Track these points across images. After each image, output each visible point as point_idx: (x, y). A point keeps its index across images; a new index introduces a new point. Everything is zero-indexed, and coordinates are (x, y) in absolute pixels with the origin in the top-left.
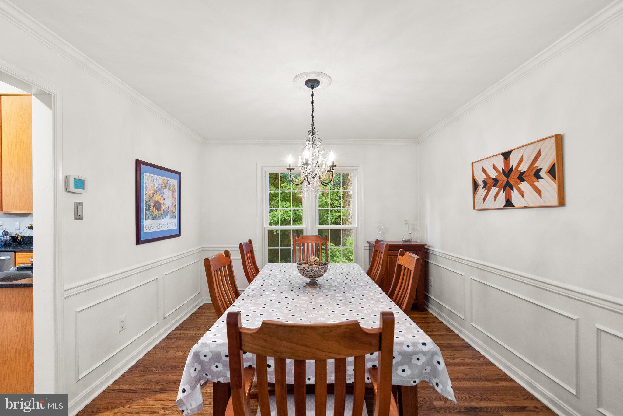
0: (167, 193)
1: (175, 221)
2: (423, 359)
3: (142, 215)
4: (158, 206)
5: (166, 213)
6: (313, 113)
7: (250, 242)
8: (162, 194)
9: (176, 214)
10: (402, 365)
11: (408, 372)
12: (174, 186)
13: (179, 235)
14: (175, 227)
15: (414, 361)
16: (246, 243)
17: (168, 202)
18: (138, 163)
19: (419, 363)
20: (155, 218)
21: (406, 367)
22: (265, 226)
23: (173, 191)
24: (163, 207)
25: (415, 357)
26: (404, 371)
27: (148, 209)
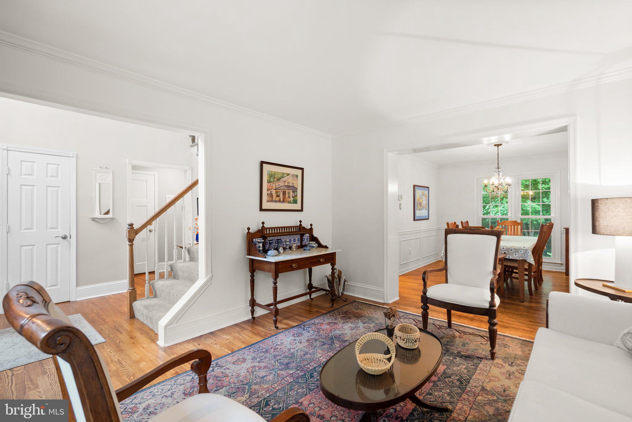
0: (424, 198)
1: (427, 211)
2: (523, 251)
3: (416, 209)
4: (420, 204)
5: (423, 207)
6: (498, 159)
7: (467, 222)
8: (422, 198)
9: (427, 208)
10: (515, 253)
11: (517, 255)
12: (426, 194)
13: (428, 219)
14: (427, 215)
15: (520, 252)
16: (465, 222)
17: (424, 203)
18: (414, 186)
19: (521, 252)
20: (419, 210)
21: (516, 254)
22: (479, 216)
23: (426, 197)
24: (422, 205)
25: (520, 251)
26: (516, 255)
27: (417, 206)
